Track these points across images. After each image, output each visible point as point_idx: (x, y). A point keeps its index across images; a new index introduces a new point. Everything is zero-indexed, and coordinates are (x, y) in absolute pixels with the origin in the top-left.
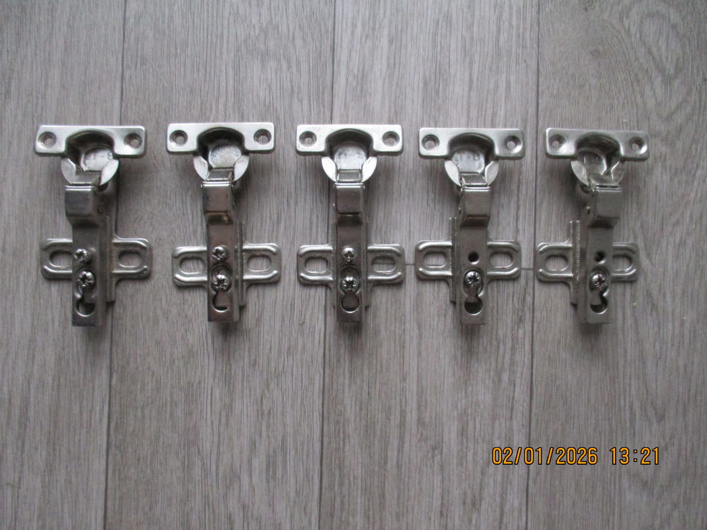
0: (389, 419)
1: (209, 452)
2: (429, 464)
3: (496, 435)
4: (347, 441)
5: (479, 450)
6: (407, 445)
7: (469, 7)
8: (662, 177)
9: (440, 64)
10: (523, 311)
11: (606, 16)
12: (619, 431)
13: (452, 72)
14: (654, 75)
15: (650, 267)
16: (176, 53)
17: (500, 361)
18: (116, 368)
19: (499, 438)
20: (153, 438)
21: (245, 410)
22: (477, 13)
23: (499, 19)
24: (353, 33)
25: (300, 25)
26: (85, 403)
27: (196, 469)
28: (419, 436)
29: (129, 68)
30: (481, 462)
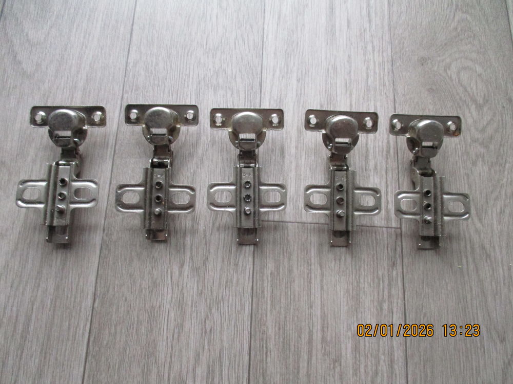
0: (300, 338)
1: (163, 361)
2: (331, 373)
3: (381, 351)
4: (269, 353)
5: (369, 363)
6: (314, 358)
7: (348, 61)
8: (483, 168)
9: (330, 94)
10: (395, 257)
11: (435, 68)
12: (473, 350)
13: (338, 99)
14: (470, 104)
15: (482, 228)
16: (159, 84)
17: (381, 294)
18: (98, 295)
19: (384, 354)
20: (121, 350)
21: (193, 329)
22: (353, 65)
23: (368, 69)
24: (274, 75)
25: (240, 70)
26: (73, 320)
27: (153, 375)
28: (323, 351)
29: (127, 92)
30: (371, 373)
